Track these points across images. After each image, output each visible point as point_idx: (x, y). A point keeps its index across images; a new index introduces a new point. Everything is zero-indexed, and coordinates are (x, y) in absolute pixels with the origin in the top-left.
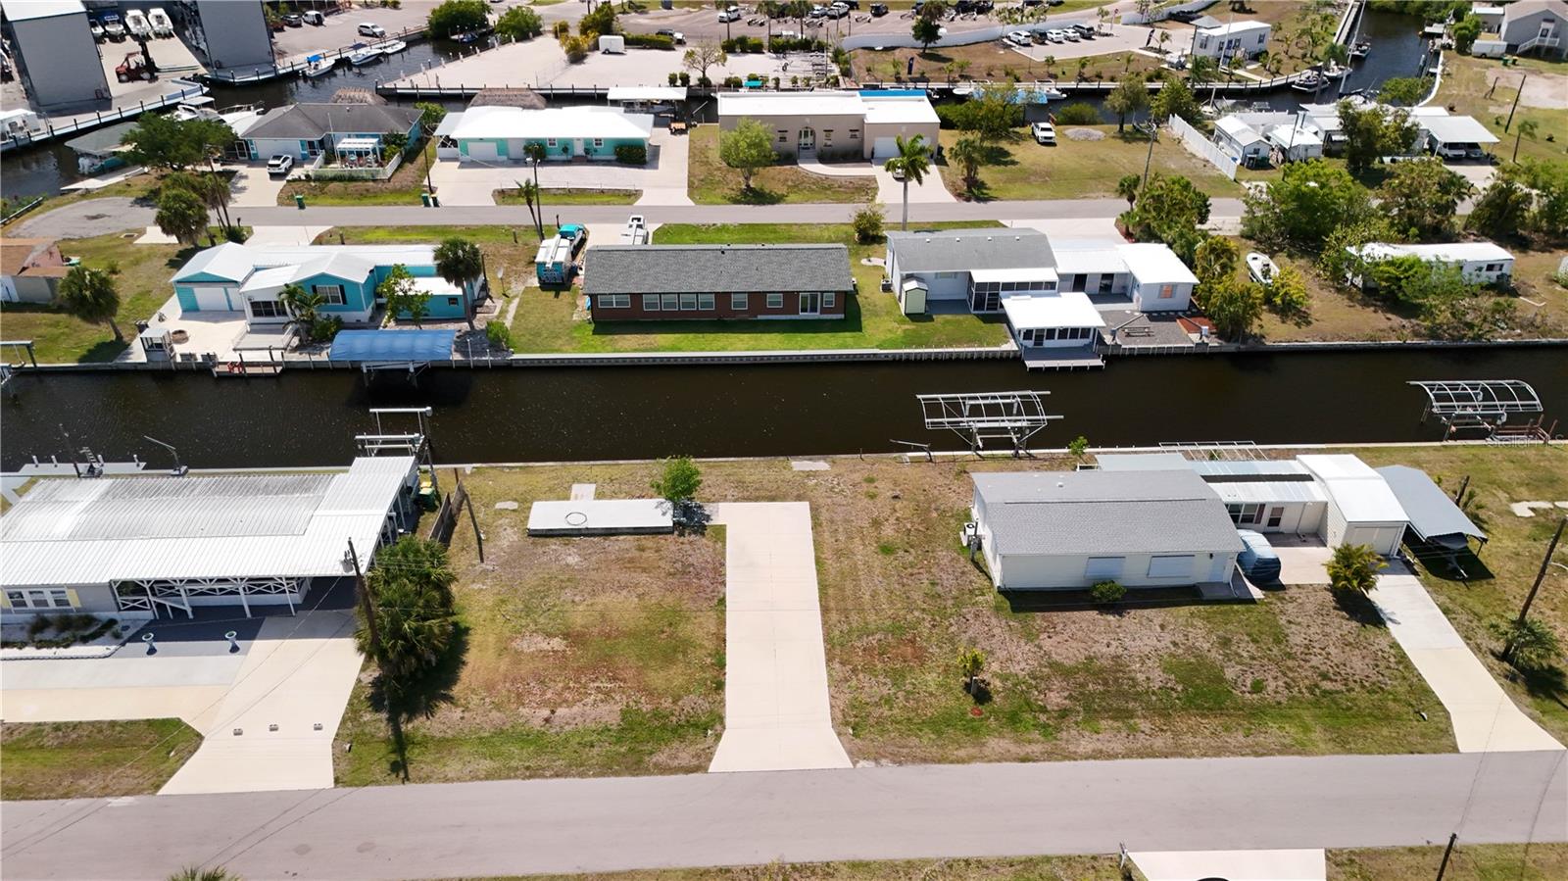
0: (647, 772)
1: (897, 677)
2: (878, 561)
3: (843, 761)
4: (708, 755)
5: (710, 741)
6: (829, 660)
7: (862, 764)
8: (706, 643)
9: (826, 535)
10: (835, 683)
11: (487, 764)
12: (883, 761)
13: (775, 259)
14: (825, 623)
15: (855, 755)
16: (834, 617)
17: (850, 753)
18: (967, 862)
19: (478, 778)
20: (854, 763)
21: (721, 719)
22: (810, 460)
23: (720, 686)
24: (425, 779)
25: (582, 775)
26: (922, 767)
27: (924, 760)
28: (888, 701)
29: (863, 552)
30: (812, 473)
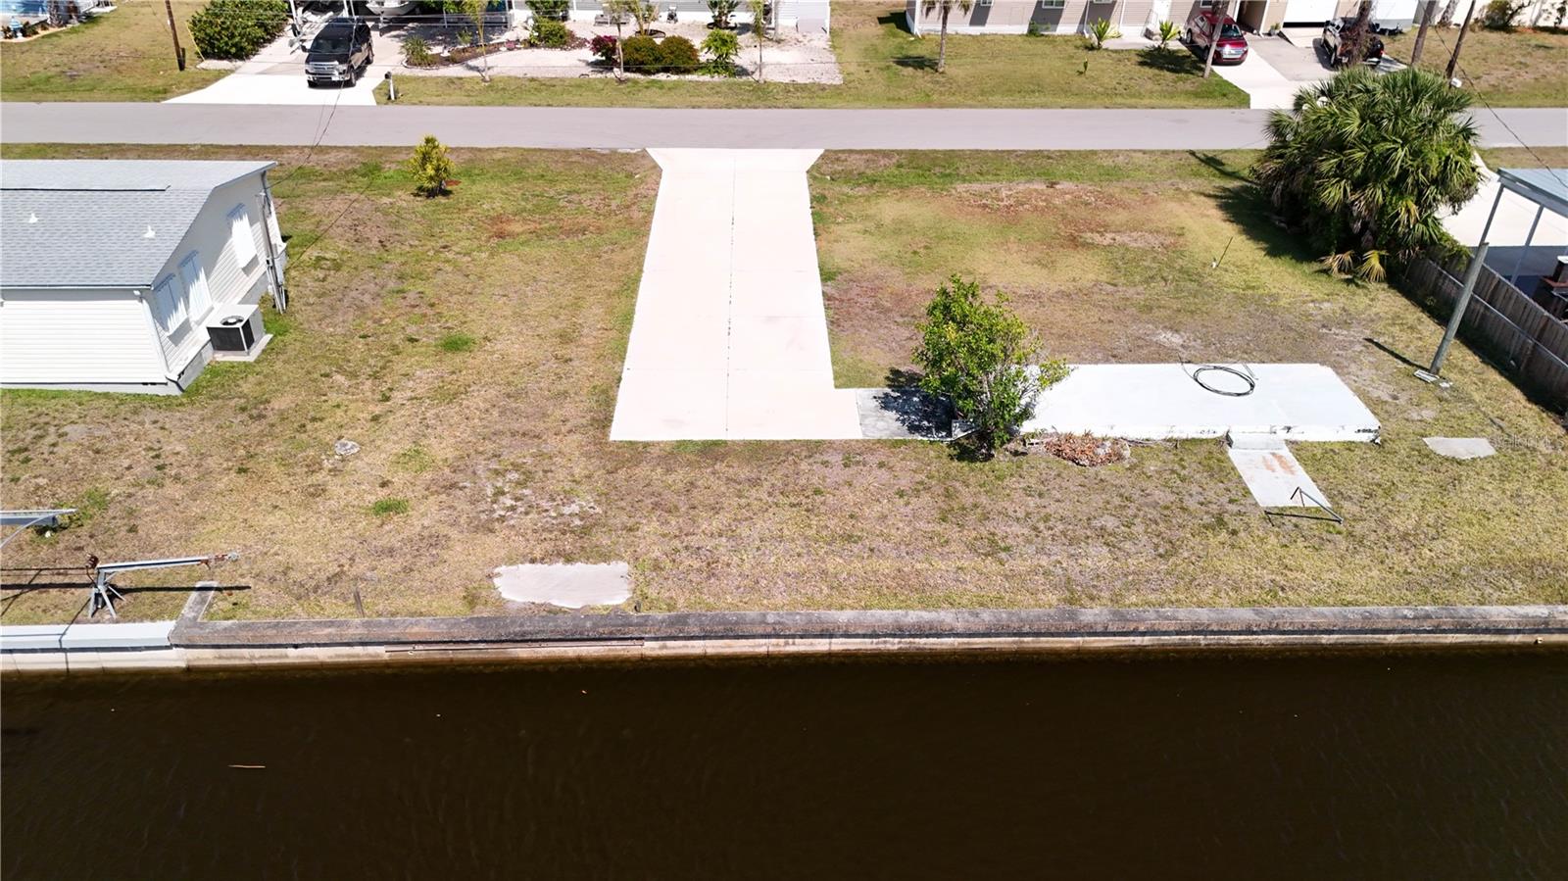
4: (827, 160)
11: (1103, 160)
20: (644, 150)
23: (817, 198)
25: (977, 151)
30: (568, 543)
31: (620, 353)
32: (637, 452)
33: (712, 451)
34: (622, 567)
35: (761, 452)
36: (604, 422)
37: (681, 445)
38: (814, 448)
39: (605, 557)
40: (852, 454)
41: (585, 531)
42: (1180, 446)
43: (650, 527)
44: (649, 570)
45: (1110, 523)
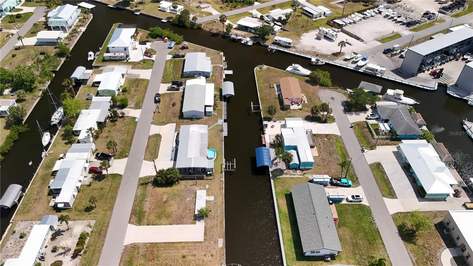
0: (131, 214)
1: (144, 256)
2: (180, 255)
3: (125, 244)
4: (132, 223)
5: (136, 224)
6: (151, 243)
7: (124, 247)
8: (160, 222)
9: (191, 244)
10: (145, 244)
11: (139, 194)
12: (123, 251)
13: (314, 228)
14: (161, 243)
15: (126, 247)
16: (163, 245)
17: (127, 245)
18: (98, 262)
19: (136, 193)
20: (124, 246)
21: (140, 225)
22: (223, 243)
23: (148, 225)
24: (138, 188)
25: (133, 207)
26: (120, 257)
27: (122, 258)
28: (138, 253)
29: (184, 252)
30: (216, 243)
31: (188, 243)
32: (205, 239)
33: (205, 234)
34: (219, 239)
35: (205, 230)
36: (200, 242)
37: (204, 236)
38: (205, 226)
39: (218, 241)
40: (206, 224)
41: (215, 242)
42: (206, 203)
43: (215, 237)
44: (220, 237)
45: (215, 209)
